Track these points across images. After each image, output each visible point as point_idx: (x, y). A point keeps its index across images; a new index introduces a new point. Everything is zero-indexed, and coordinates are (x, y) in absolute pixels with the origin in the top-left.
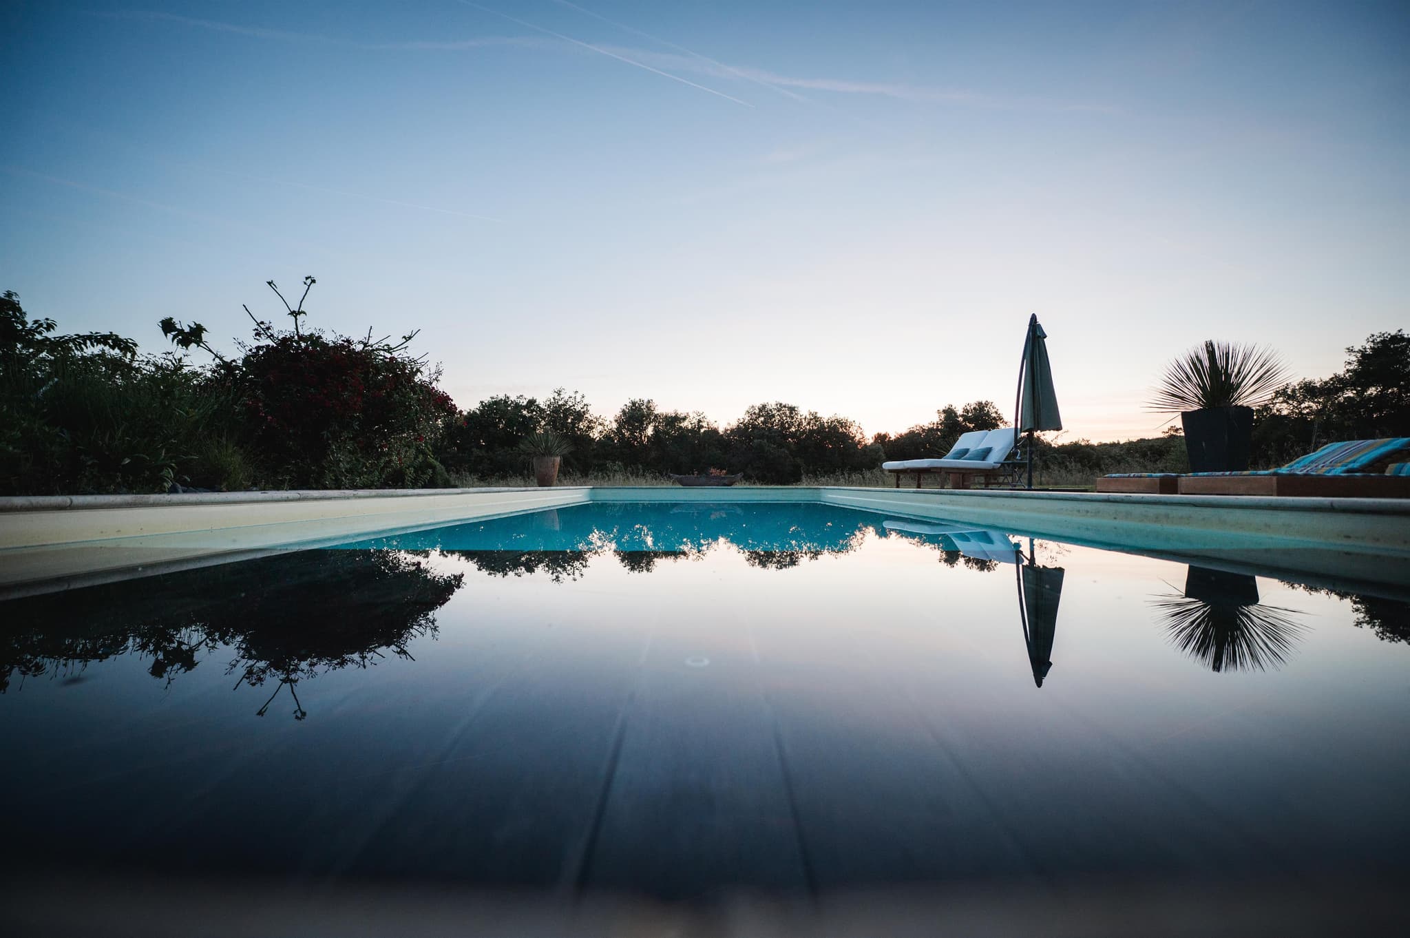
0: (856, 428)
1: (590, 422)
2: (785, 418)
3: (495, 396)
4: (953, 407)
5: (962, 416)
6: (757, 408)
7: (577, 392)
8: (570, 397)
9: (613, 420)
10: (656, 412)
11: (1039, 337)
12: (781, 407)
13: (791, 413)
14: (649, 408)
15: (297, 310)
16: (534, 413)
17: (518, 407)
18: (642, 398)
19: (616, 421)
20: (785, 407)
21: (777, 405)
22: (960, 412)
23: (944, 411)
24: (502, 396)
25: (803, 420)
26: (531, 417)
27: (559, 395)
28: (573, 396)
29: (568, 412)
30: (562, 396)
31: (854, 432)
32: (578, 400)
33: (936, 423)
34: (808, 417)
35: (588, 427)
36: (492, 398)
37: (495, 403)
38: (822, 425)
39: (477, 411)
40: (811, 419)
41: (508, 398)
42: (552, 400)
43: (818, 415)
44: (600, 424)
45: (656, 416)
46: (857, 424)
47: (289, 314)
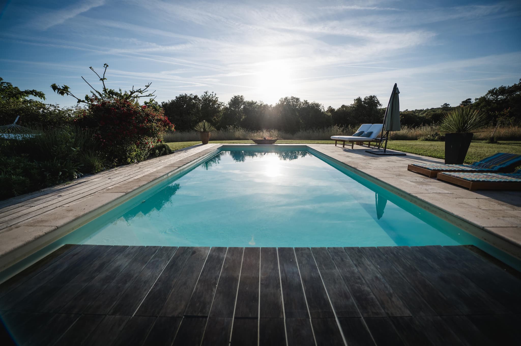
0: (321, 107)
1: (219, 105)
2: (294, 103)
3: (181, 95)
4: (361, 98)
5: (364, 101)
6: (283, 99)
7: (213, 92)
8: (211, 94)
9: (227, 104)
10: (244, 101)
11: (397, 93)
12: (293, 98)
13: (297, 101)
14: (241, 99)
15: (103, 78)
16: (197, 101)
17: (191, 99)
18: (239, 95)
19: (229, 104)
20: (294, 98)
21: (291, 97)
22: (363, 100)
23: (357, 100)
24: (184, 94)
25: (302, 104)
26: (196, 103)
27: (206, 93)
28: (212, 94)
29: (210, 101)
30: (207, 94)
31: (321, 108)
32: (214, 96)
33: (353, 104)
34: (303, 102)
35: (218, 107)
36: (180, 95)
37: (182, 97)
38: (309, 105)
39: (175, 101)
40: (305, 103)
41: (186, 95)
42: (204, 96)
43: (308, 102)
44: (222, 105)
45: (244, 102)
46: (322, 105)
47: (100, 80)
